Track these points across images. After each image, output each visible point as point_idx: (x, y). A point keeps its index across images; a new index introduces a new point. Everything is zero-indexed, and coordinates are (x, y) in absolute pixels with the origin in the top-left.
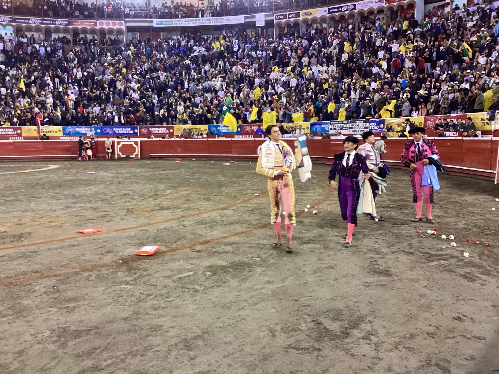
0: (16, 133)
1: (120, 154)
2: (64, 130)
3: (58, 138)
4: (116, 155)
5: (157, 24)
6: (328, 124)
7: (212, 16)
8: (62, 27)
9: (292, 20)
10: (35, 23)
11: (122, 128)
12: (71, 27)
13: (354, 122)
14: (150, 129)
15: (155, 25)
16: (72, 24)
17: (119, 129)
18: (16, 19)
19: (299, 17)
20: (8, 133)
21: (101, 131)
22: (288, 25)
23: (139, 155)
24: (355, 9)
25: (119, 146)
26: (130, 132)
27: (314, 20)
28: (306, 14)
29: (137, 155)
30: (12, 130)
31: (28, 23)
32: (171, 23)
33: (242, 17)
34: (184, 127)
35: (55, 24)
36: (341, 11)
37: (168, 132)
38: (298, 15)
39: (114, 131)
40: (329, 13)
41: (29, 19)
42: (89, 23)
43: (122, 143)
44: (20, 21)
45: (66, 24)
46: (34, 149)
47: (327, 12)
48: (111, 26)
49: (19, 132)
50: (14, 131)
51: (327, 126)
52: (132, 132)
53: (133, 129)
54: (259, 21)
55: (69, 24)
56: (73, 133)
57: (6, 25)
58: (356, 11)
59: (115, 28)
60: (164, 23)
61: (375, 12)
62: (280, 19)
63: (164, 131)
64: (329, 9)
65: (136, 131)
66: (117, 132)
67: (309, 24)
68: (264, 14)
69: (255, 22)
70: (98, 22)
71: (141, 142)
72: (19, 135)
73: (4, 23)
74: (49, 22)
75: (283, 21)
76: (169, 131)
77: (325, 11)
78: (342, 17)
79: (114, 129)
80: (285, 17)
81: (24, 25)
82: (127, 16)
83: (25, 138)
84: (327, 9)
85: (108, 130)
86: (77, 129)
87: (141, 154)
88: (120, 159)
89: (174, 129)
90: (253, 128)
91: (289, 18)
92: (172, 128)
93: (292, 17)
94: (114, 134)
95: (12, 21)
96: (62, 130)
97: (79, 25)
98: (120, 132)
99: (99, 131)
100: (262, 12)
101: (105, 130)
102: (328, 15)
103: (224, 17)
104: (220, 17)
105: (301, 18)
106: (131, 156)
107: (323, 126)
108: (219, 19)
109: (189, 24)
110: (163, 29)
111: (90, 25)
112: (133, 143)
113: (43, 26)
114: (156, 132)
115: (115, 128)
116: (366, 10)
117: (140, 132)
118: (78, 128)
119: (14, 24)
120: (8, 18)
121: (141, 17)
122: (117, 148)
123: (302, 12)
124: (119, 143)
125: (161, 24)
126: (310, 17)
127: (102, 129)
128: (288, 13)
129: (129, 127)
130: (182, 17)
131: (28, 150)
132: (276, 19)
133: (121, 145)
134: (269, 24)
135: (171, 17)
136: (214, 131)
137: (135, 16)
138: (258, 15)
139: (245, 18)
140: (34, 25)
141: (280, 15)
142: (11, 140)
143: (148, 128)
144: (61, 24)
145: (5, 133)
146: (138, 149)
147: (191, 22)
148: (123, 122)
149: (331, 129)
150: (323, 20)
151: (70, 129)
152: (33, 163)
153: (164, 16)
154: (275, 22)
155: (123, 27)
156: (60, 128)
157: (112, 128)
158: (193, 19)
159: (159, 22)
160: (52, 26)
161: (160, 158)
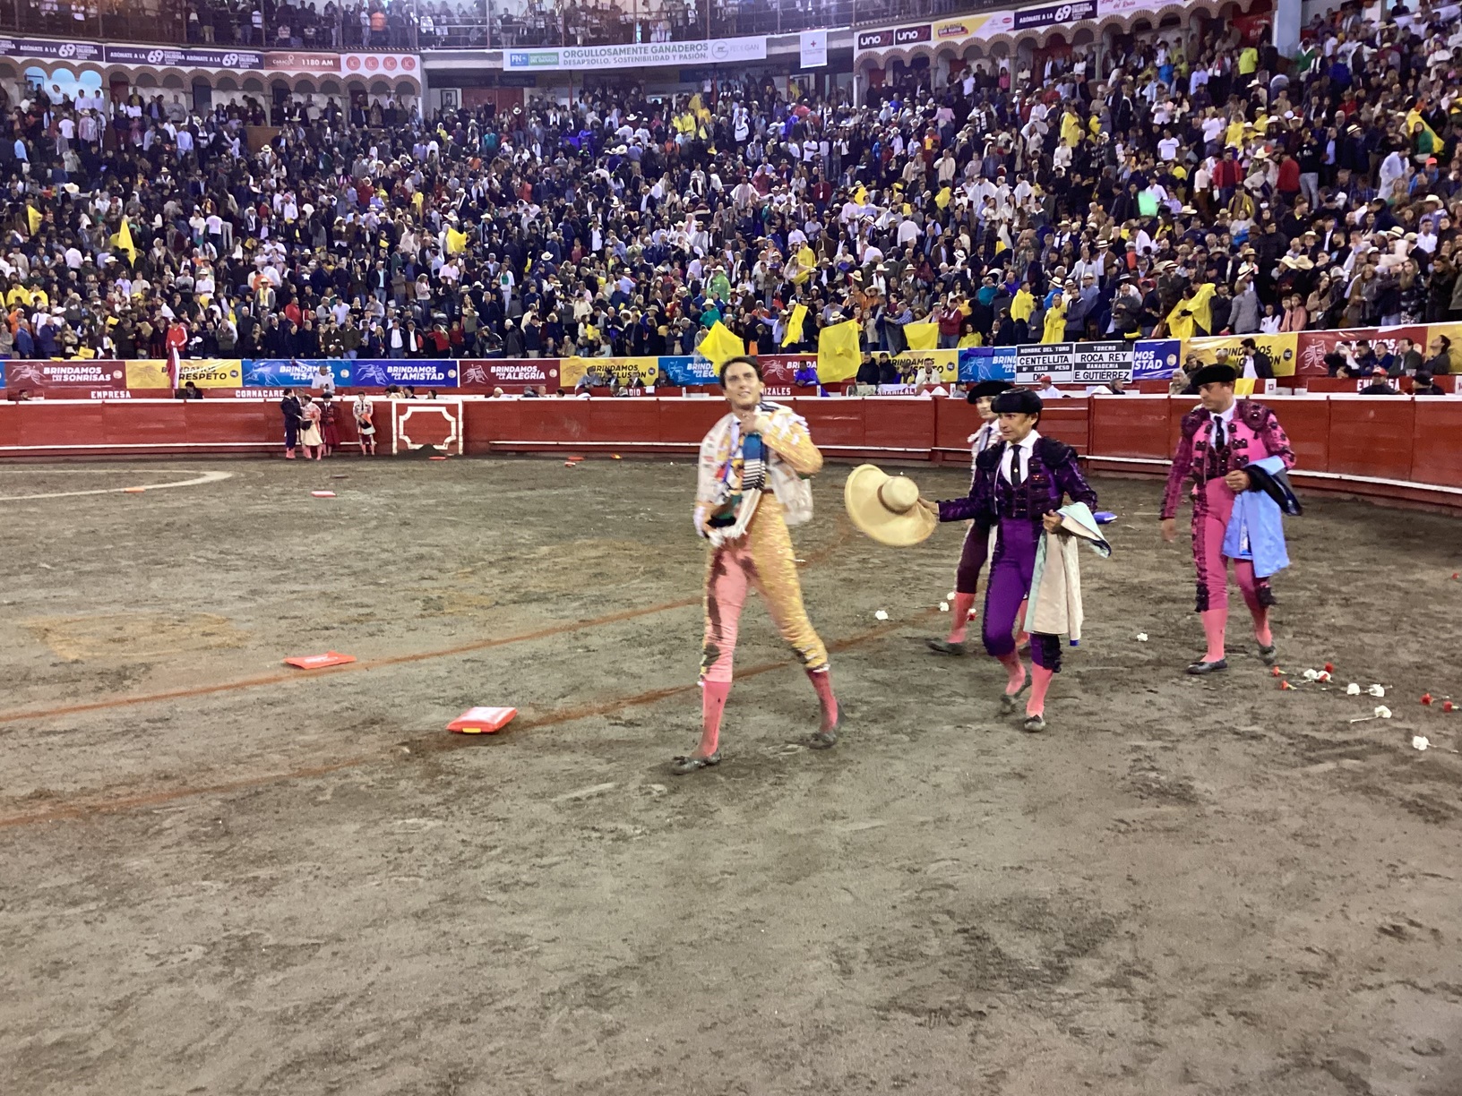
0: (108, 377)
1: (407, 439)
2: (245, 371)
3: (230, 392)
4: (395, 445)
5: (513, 64)
6: (1011, 354)
7: (673, 39)
8: (239, 72)
9: (907, 48)
10: (163, 62)
11: (413, 364)
12: (266, 73)
13: (1090, 349)
14: (493, 369)
15: (507, 67)
16: (272, 66)
17: (404, 369)
18: (109, 50)
19: (929, 38)
20: (86, 378)
21: (353, 372)
22: (896, 63)
23: (461, 445)
24: (1093, 14)
25: (402, 418)
26: (434, 377)
27: (973, 49)
28: (947, 31)
29: (454, 443)
30: (99, 370)
31: (145, 61)
32: (554, 59)
33: (761, 40)
34: (590, 362)
35: (220, 65)
36: (1052, 21)
37: (543, 376)
38: (925, 34)
39: (389, 375)
40: (1018, 26)
41: (147, 52)
42: (317, 62)
43: (411, 410)
44: (122, 55)
45: (253, 66)
46: (161, 426)
47: (1012, 25)
48: (381, 70)
49: (118, 374)
50: (104, 373)
51: (1009, 359)
52: (441, 376)
53: (442, 368)
54: (811, 52)
55: (260, 66)
56: (273, 380)
57: (83, 68)
58: (1097, 21)
59: (392, 75)
60: (533, 60)
61: (1155, 25)
62: (871, 45)
63: (532, 373)
64: (1018, 16)
65: (452, 374)
66: (397, 376)
67: (956, 61)
68: (824, 31)
69: (798, 54)
70: (344, 58)
71: (466, 405)
72: (120, 385)
73: (76, 63)
74: (204, 59)
75: (882, 51)
76: (547, 375)
77: (1007, 20)
78: (1056, 40)
79: (390, 369)
80: (887, 39)
81: (132, 67)
82: (428, 40)
83: (136, 393)
84: (1011, 14)
85: (372, 372)
86: (283, 369)
87: (465, 441)
88: (406, 455)
89: (562, 368)
90: (789, 365)
91: (898, 42)
92: (556, 366)
93: (908, 41)
94: (387, 383)
95: (99, 57)
96: (240, 370)
97: (290, 67)
98: (405, 377)
99: (345, 374)
100: (818, 25)
101: (364, 372)
102: (1014, 34)
103: (710, 42)
104: (695, 43)
105: (934, 43)
106: (436, 447)
107: (995, 360)
108: (692, 48)
109: (607, 61)
110: (531, 79)
111: (321, 67)
112: (443, 410)
113: (186, 70)
114: (509, 377)
115: (393, 364)
116: (1127, 16)
117: (464, 379)
118: (286, 364)
119: (104, 64)
120: (87, 48)
121: (466, 43)
122: (398, 425)
123: (936, 26)
124: (402, 409)
125: (526, 64)
126: (960, 40)
127: (353, 367)
128: (895, 28)
129: (431, 364)
130: (586, 43)
131: (142, 426)
132: (861, 47)
133: (408, 415)
134: (840, 61)
135: (554, 44)
136: (676, 375)
137: (451, 41)
138: (807, 35)
139: (770, 43)
140: (160, 68)
141: (873, 35)
142: (96, 399)
143: (486, 367)
144: (237, 66)
145: (80, 378)
146: (456, 426)
147: (611, 58)
148: (414, 348)
149: (1020, 370)
150: (999, 46)
151: (263, 368)
152: (159, 464)
153: (534, 39)
154: (857, 54)
155: (416, 74)
156: (236, 364)
157: (384, 366)
158: (618, 47)
159: (518, 59)
160: (213, 70)
161: (521, 453)
